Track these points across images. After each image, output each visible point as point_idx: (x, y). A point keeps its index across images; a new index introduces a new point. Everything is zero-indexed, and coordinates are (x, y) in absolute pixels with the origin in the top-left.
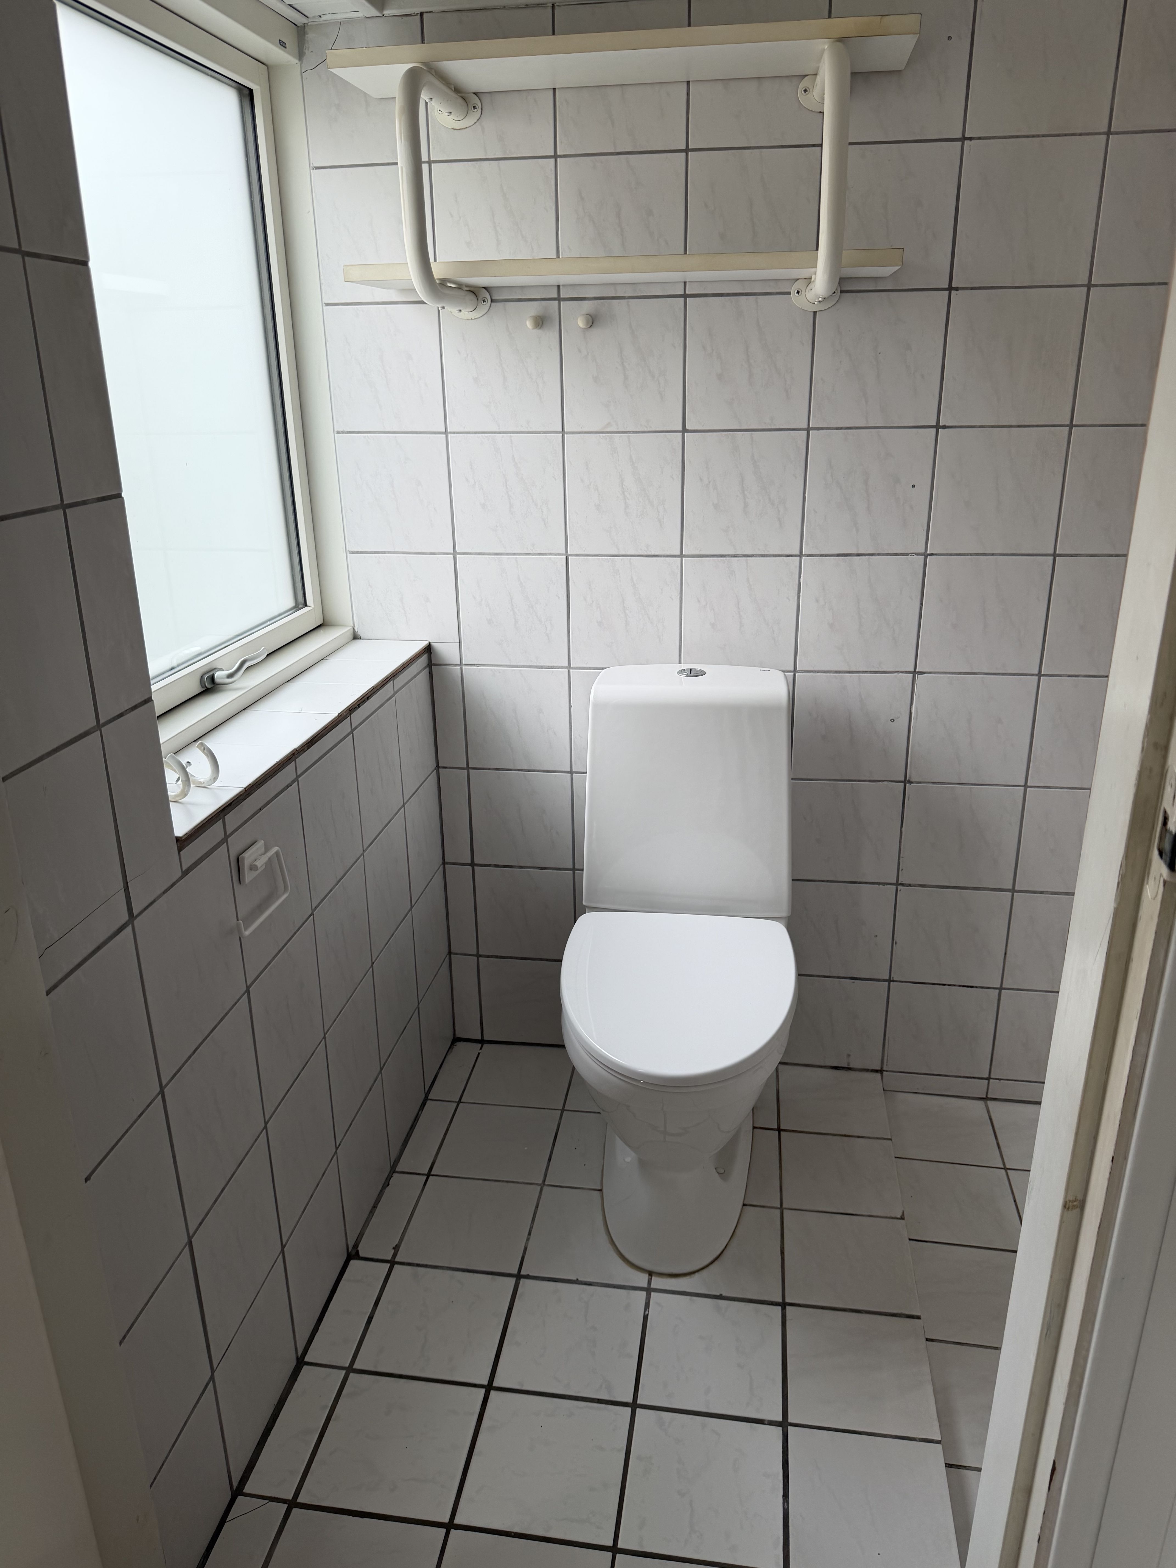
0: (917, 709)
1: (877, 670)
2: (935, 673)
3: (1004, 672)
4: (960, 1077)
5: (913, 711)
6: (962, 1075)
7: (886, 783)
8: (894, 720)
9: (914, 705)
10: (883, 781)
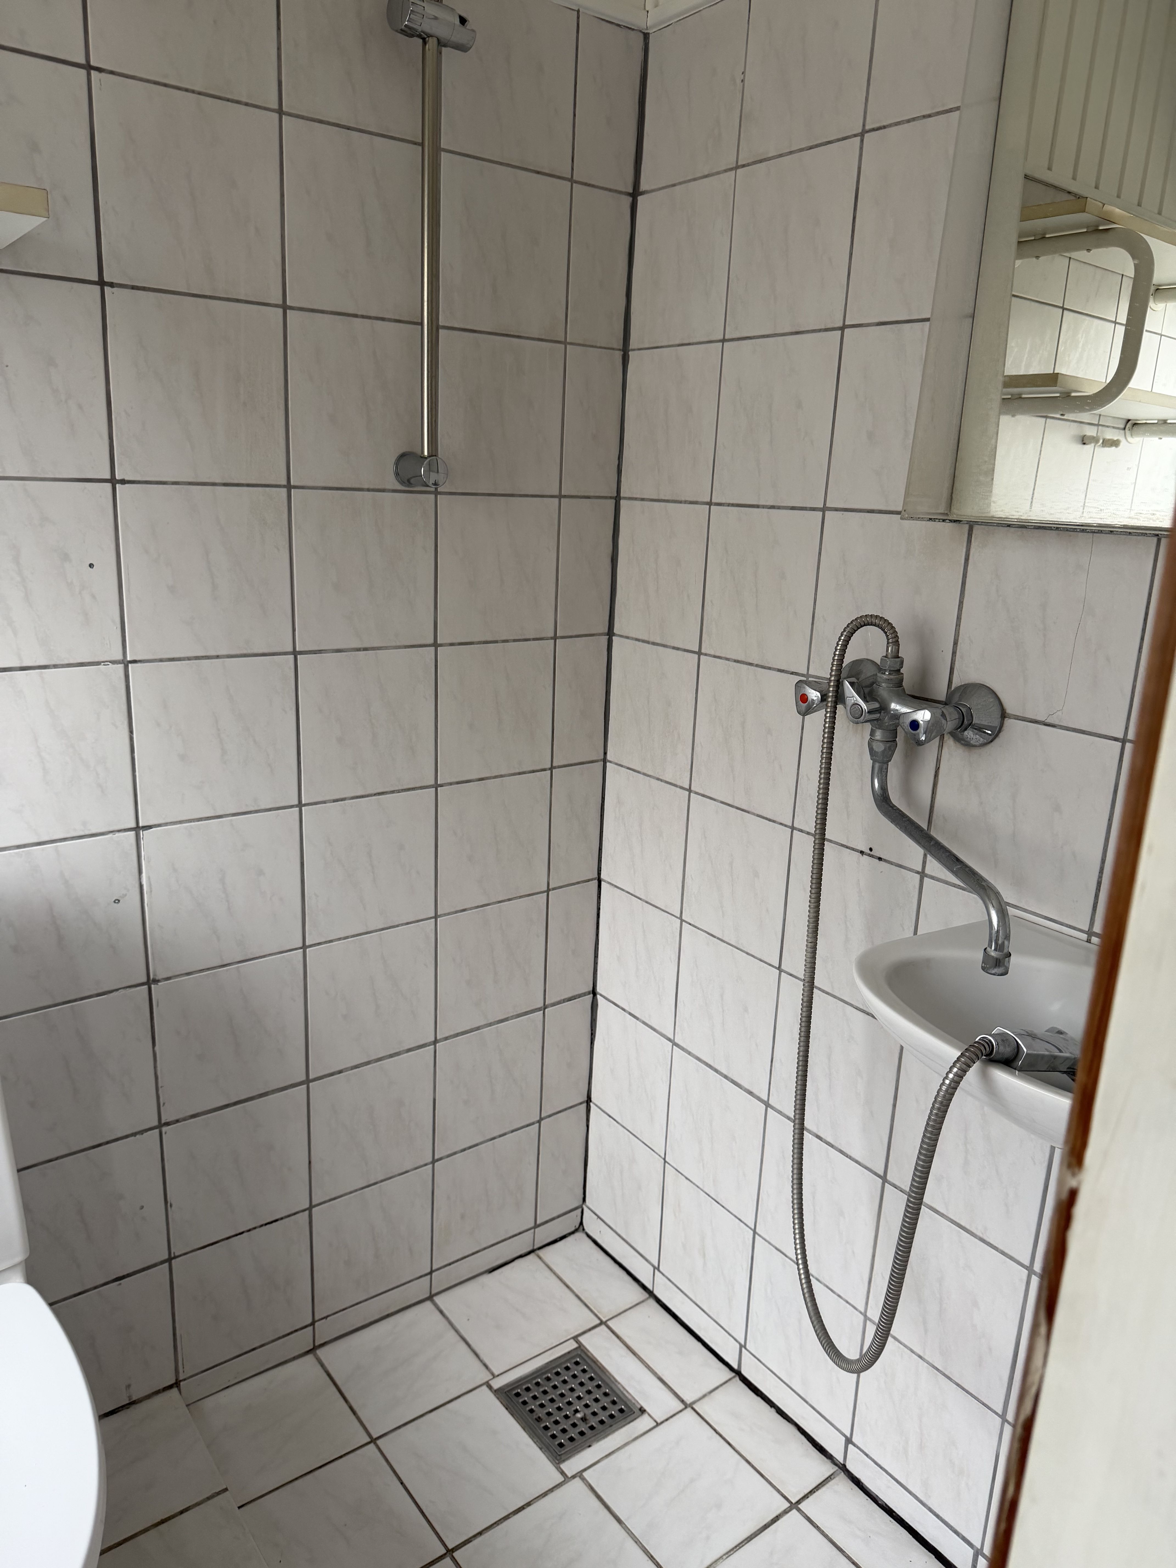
0: (149, 878)
1: (82, 833)
2: (166, 824)
3: (256, 808)
4: (279, 1338)
5: (144, 882)
6: (281, 1335)
7: (122, 992)
8: (119, 901)
9: (144, 875)
10: (117, 990)
